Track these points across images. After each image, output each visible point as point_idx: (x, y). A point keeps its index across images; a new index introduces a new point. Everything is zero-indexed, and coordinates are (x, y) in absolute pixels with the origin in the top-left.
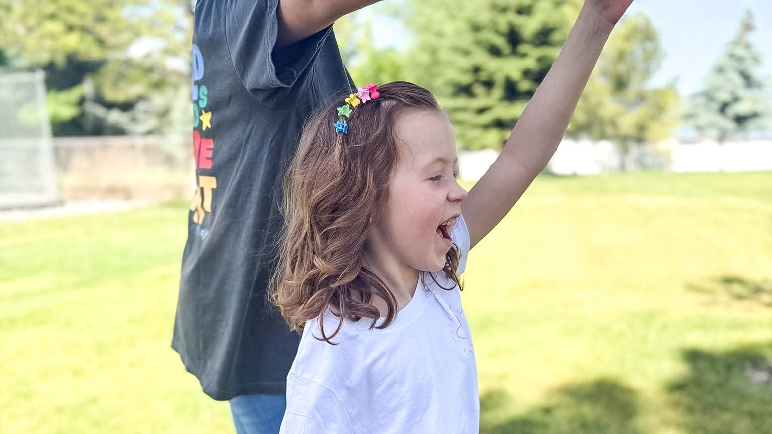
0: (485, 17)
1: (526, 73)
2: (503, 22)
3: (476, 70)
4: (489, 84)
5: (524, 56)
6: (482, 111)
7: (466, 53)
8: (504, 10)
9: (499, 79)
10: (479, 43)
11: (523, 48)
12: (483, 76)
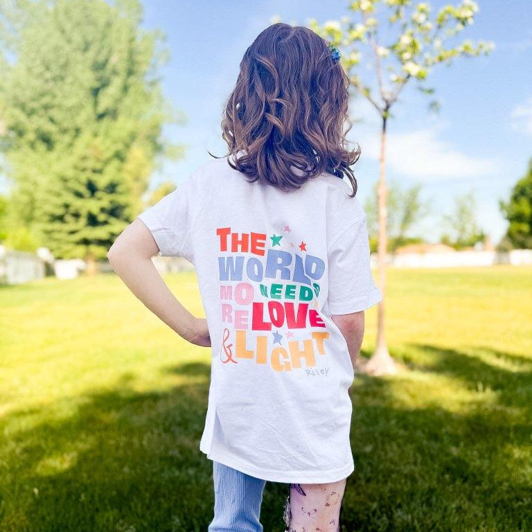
0: (70, 173)
1: (103, 210)
2: (84, 177)
3: (67, 206)
4: (76, 215)
5: (100, 199)
6: (73, 232)
7: (59, 195)
8: (84, 170)
9: (84, 213)
10: (68, 189)
11: (99, 194)
12: (72, 210)
